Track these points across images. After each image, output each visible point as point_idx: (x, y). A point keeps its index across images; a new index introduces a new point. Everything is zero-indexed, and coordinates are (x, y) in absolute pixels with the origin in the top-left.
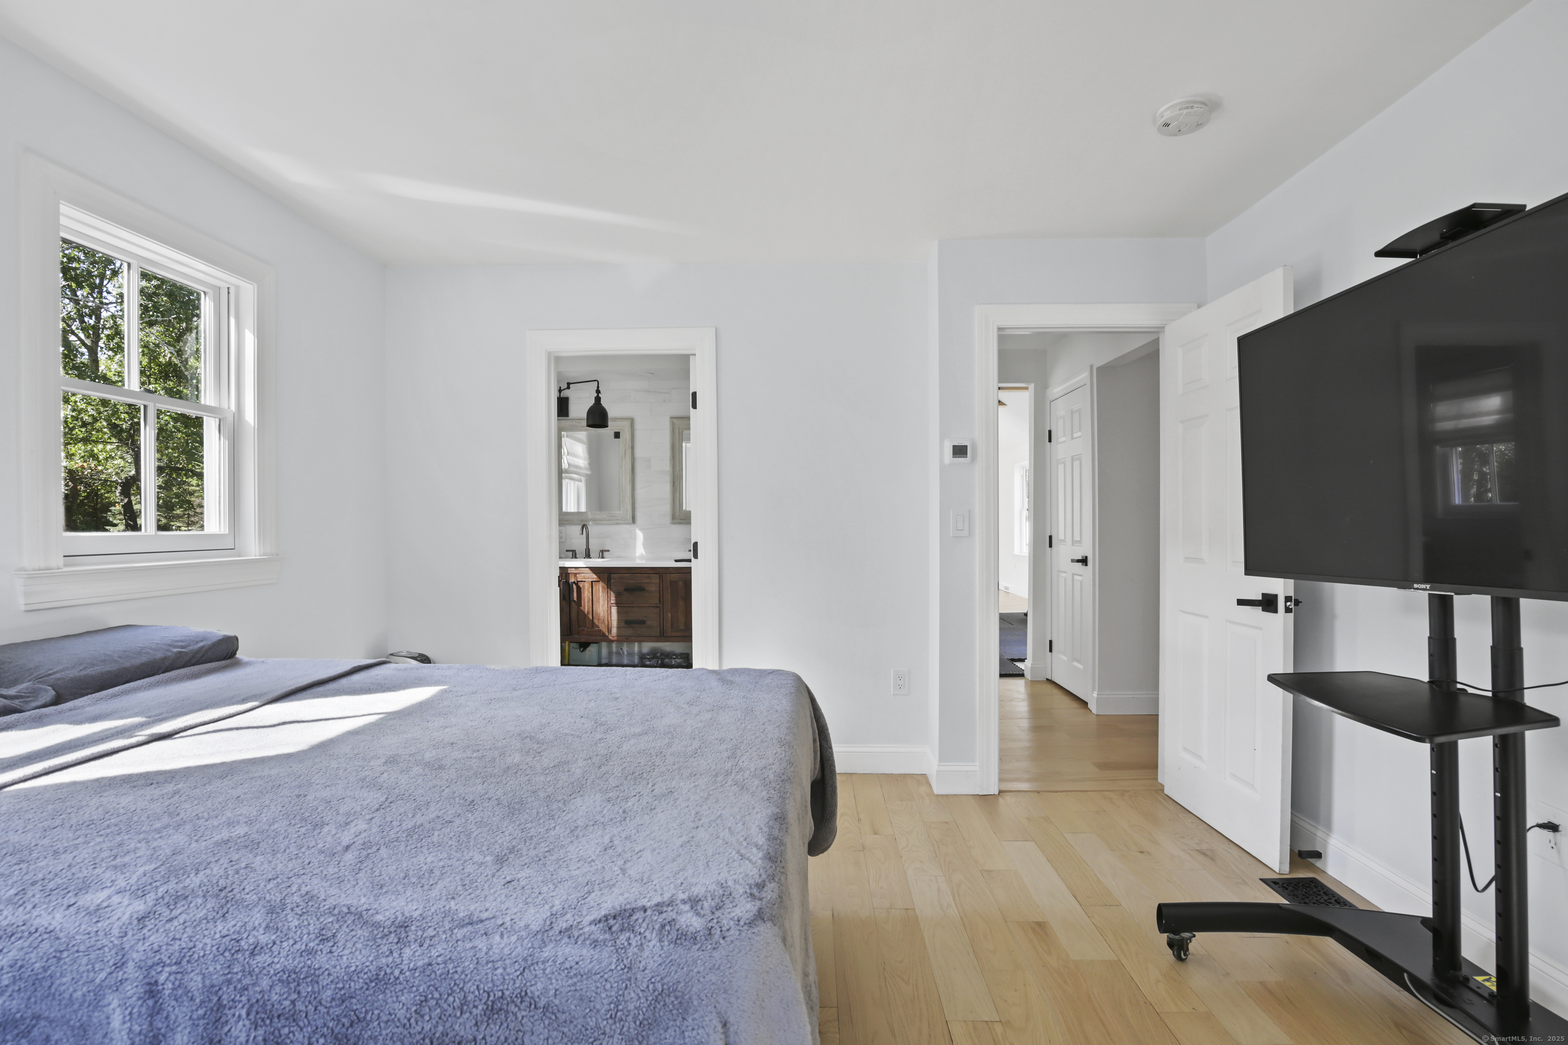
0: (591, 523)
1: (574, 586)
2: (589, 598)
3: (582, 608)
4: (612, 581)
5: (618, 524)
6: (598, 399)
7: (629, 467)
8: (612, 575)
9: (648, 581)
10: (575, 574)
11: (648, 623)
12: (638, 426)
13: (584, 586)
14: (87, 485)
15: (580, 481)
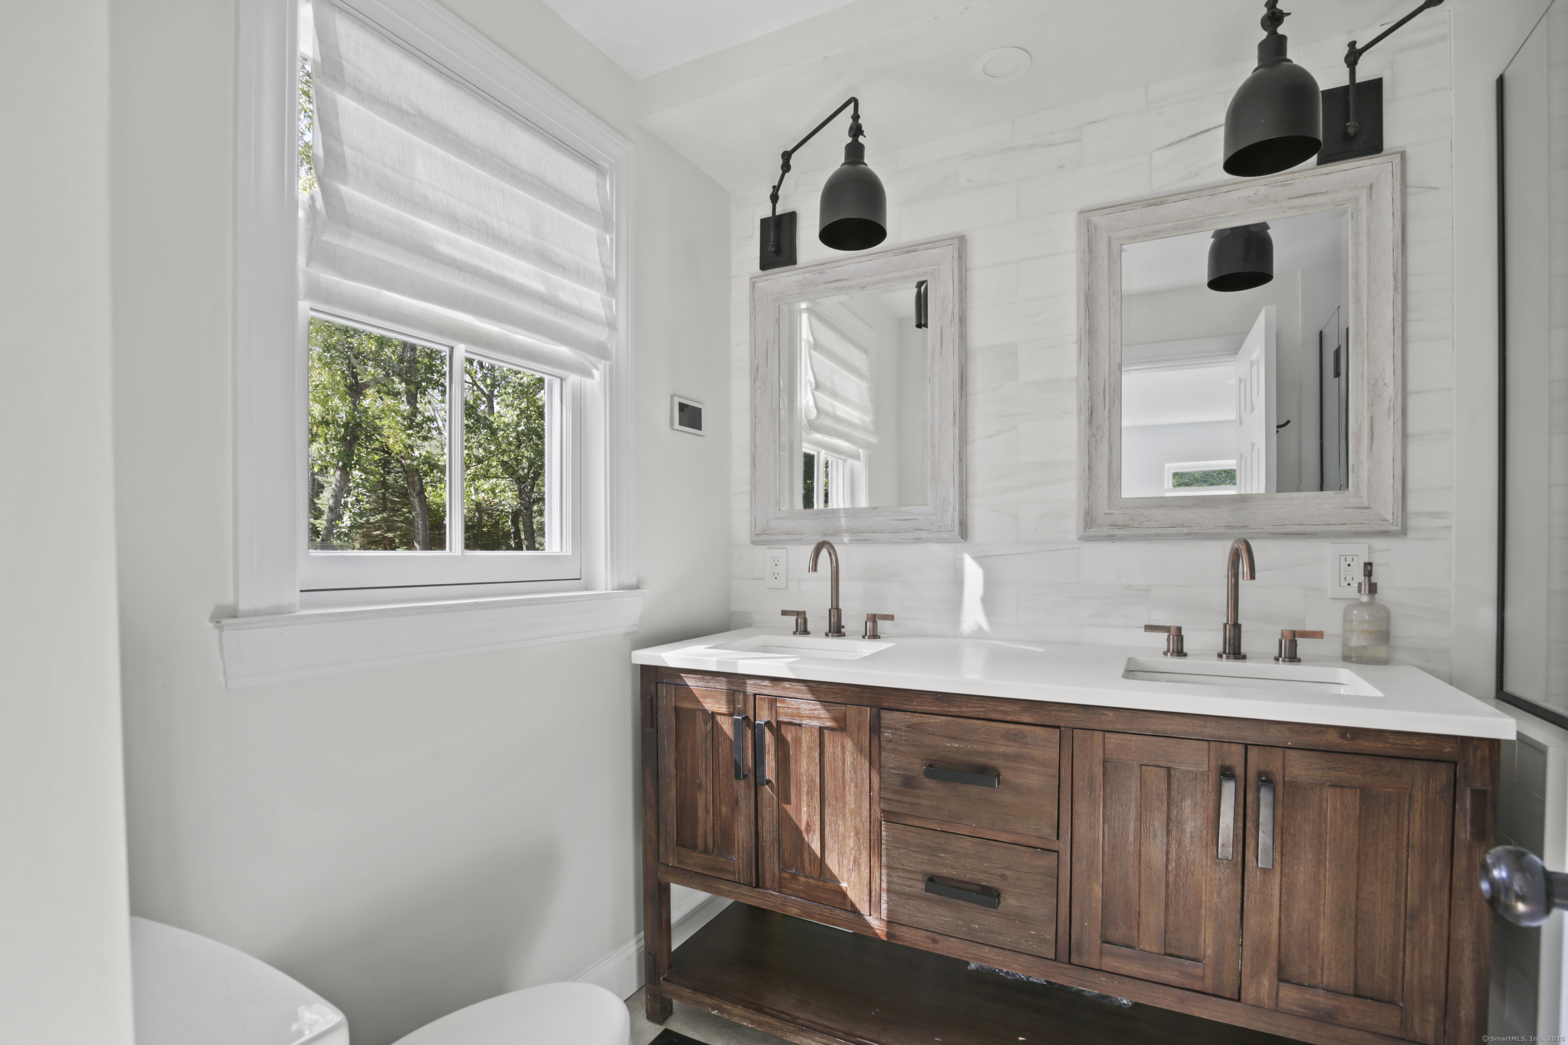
0: (846, 539)
1: (769, 738)
2: (811, 781)
3: (790, 809)
4: (887, 734)
5: (918, 540)
6: (855, 152)
7: (953, 376)
8: (886, 716)
9: (1013, 749)
10: (773, 701)
11: (1010, 902)
12: (978, 257)
13: (798, 740)
14: (490, 516)
15: (857, 457)
